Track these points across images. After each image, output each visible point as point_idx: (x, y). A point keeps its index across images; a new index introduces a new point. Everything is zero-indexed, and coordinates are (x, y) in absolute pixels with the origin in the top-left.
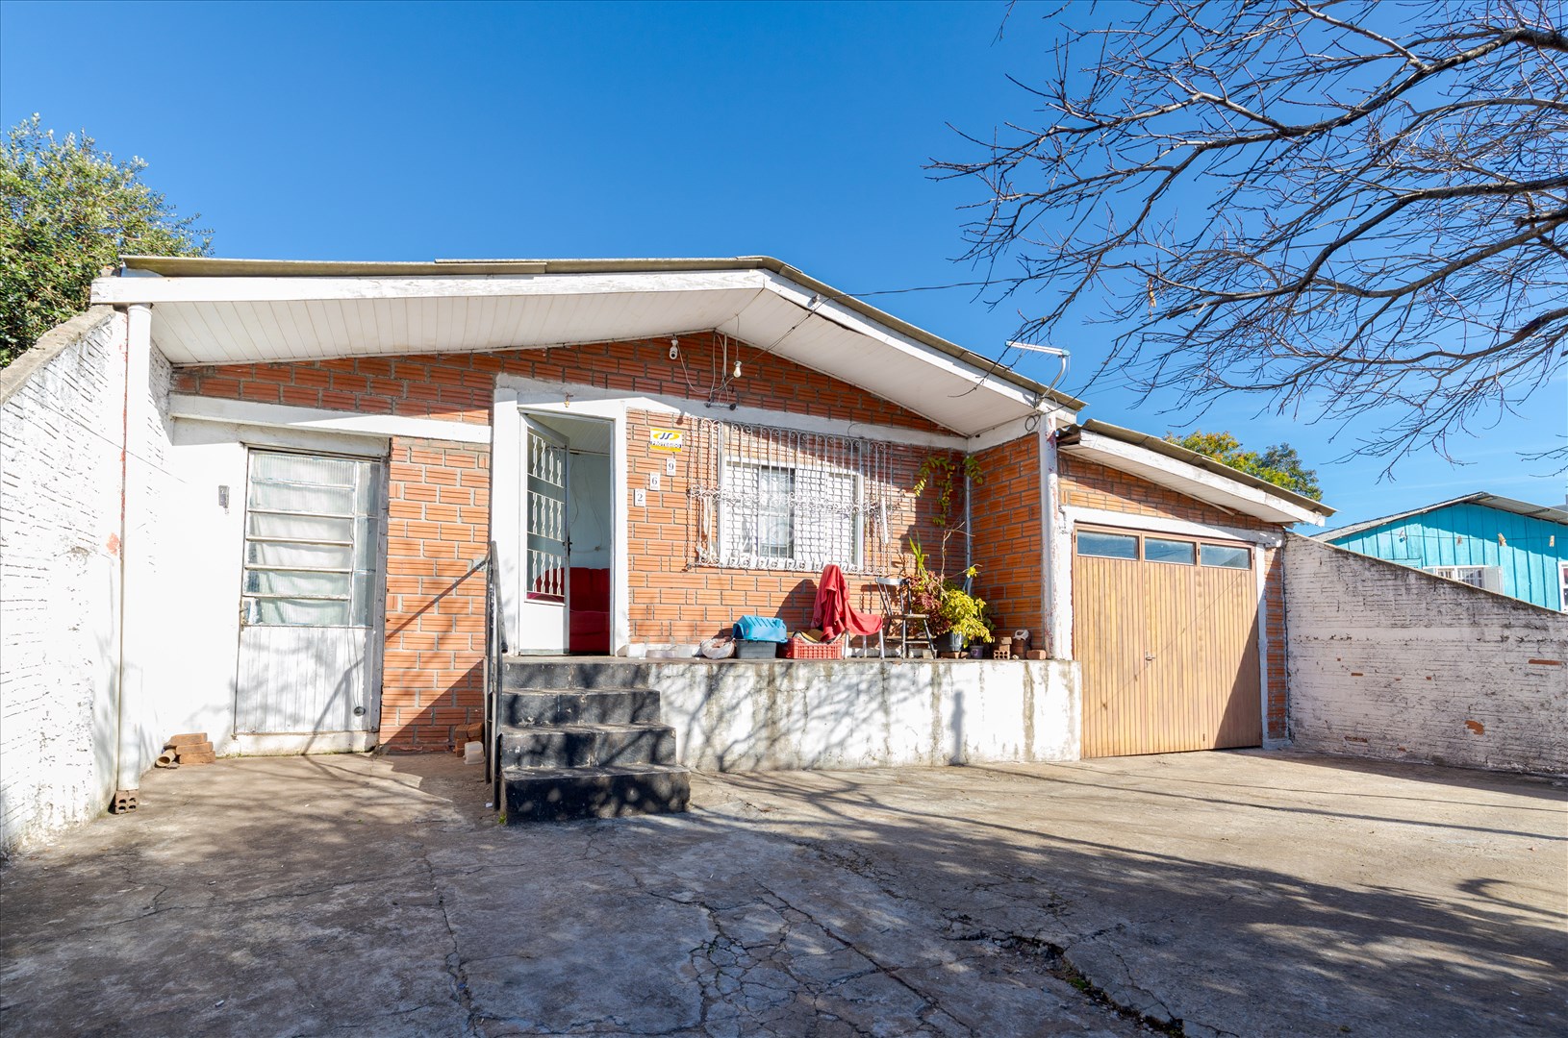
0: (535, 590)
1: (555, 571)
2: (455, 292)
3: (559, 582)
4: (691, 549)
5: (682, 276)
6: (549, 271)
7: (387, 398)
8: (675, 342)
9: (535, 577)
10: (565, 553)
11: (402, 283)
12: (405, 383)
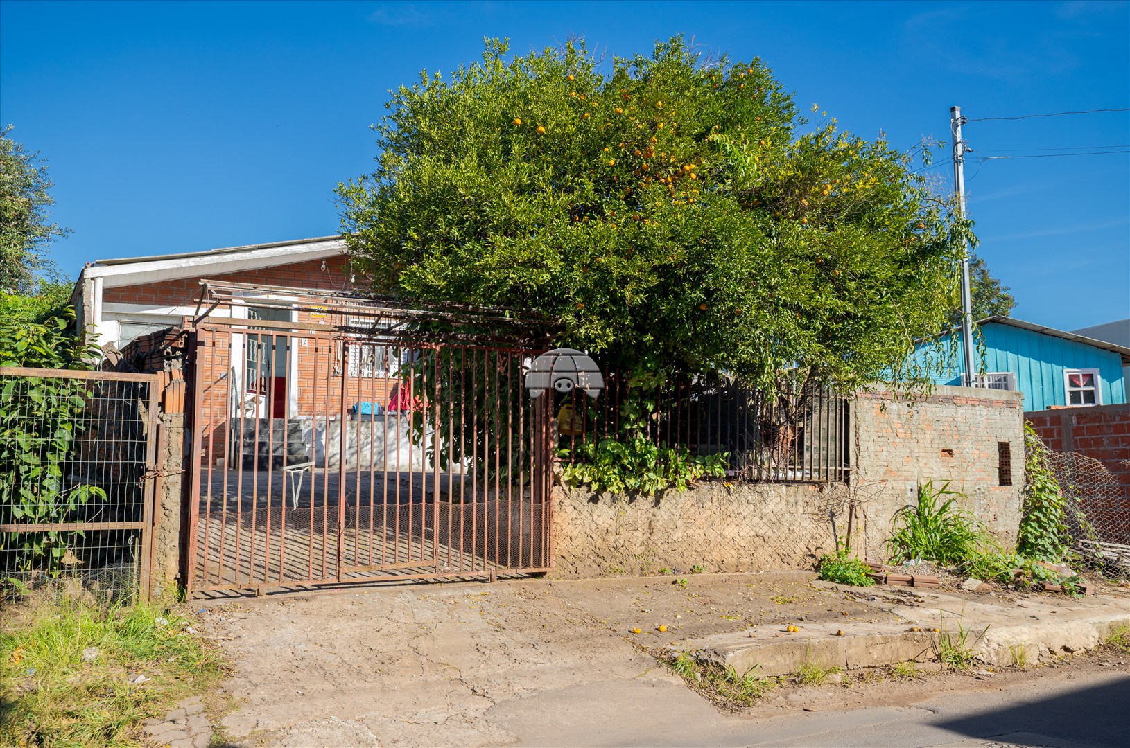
0: (250, 389)
1: (261, 379)
2: (219, 261)
3: (263, 384)
4: (332, 367)
5: (320, 244)
6: (259, 248)
7: (182, 298)
8: (324, 262)
9: (251, 382)
10: (267, 370)
11: (197, 259)
12: (191, 290)
